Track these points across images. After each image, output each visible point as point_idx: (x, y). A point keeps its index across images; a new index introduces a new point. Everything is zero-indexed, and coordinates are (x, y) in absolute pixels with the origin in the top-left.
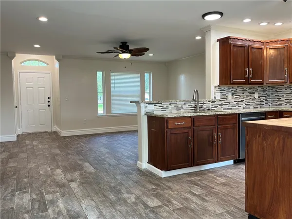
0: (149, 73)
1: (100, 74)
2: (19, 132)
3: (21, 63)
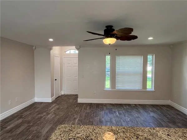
0: (153, 55)
1: (108, 58)
2: (63, 93)
3: (65, 52)
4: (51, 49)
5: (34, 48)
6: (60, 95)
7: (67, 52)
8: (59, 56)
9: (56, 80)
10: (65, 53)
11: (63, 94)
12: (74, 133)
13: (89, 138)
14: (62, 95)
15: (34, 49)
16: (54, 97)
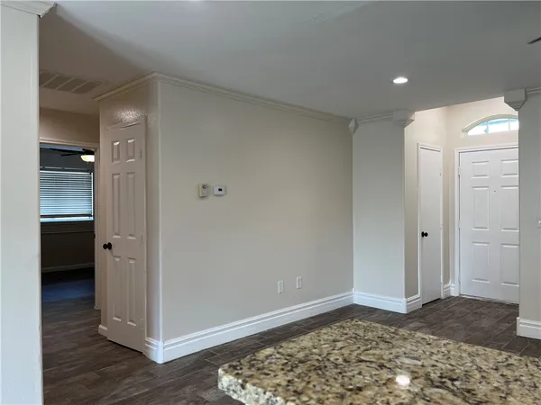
2: (454, 291)
3: (466, 131)
4: (405, 122)
5: (352, 125)
6: (443, 297)
7: (471, 133)
8: (438, 147)
9: (426, 235)
10: (463, 135)
11: (454, 293)
12: (394, 351)
13: (457, 383)
14: (450, 298)
15: (353, 130)
16: (418, 299)
